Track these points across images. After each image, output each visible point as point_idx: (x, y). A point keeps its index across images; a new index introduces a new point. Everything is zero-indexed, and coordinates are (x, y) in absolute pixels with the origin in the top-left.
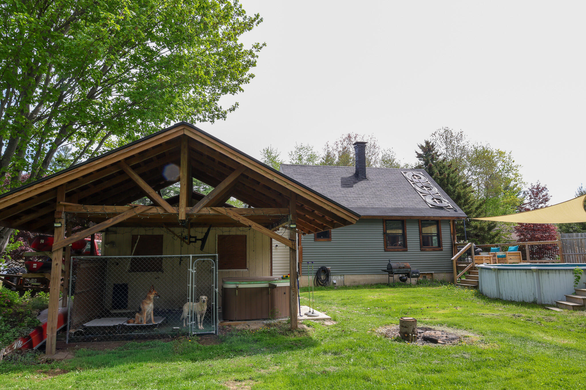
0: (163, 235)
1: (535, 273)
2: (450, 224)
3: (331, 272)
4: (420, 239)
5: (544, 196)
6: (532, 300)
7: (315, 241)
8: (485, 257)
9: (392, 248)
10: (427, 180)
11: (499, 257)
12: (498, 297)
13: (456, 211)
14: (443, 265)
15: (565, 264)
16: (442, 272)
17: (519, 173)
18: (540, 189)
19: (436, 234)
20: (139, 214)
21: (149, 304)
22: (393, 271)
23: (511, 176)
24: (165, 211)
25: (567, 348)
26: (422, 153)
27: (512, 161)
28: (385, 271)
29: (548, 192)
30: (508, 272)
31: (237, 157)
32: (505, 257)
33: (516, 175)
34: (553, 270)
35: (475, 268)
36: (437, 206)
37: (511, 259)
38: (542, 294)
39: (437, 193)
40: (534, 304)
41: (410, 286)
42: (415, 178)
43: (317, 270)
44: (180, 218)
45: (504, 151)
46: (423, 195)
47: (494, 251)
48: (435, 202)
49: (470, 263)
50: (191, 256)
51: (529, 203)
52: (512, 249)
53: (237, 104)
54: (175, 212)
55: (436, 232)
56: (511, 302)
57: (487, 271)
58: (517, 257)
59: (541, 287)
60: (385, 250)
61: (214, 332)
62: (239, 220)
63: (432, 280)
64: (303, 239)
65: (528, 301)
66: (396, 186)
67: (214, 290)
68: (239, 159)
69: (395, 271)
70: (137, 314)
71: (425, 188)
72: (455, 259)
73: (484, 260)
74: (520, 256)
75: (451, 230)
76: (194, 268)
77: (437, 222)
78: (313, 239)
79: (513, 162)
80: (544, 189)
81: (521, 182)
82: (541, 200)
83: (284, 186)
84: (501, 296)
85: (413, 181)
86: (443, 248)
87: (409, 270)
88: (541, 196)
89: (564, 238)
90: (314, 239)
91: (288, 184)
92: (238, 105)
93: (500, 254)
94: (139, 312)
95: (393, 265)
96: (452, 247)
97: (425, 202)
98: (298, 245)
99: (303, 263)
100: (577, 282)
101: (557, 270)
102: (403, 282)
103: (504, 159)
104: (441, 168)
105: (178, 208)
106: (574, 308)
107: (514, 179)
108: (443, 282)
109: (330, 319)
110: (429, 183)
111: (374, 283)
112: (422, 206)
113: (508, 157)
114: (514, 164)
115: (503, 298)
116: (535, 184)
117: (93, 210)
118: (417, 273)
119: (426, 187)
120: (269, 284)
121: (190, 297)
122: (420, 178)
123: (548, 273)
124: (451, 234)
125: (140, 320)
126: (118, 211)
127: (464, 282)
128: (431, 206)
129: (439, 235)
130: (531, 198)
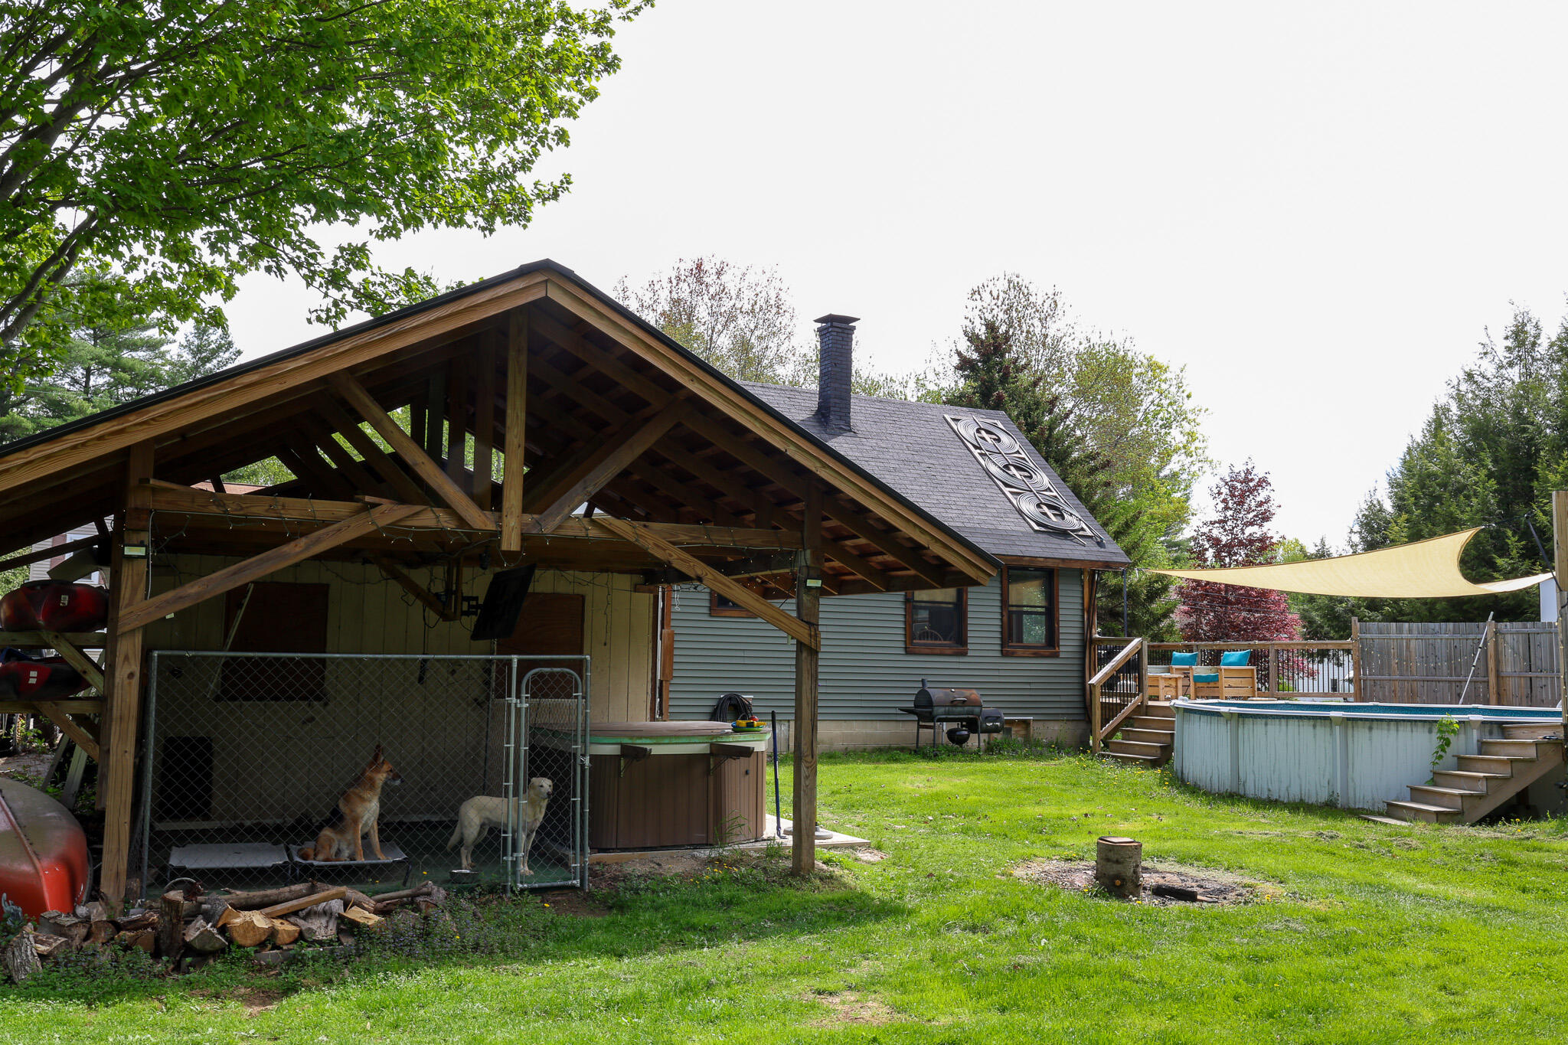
0: (327, 586)
1: (1338, 728)
2: (1082, 581)
3: (754, 710)
4: (1002, 620)
5: (1261, 504)
6: (1323, 797)
7: (710, 615)
8: (1165, 679)
9: (925, 645)
10: (1017, 448)
11: (1197, 679)
12: (1235, 790)
13: (1100, 544)
14: (1058, 699)
15: (1371, 704)
16: (1055, 718)
17: (1200, 431)
18: (1251, 484)
19: (1043, 610)
20: (385, 529)
21: (370, 801)
22: (935, 713)
23: (1176, 436)
24: (461, 521)
25: (1488, 907)
26: (975, 356)
27: (1185, 395)
28: (909, 711)
29: (1272, 495)
30: (1266, 724)
31: (694, 378)
32: (1215, 679)
33: (1191, 436)
34: (1382, 720)
35: (1148, 710)
36: (1052, 528)
37: (1230, 687)
38: (1351, 784)
39: (1049, 489)
40: (1330, 808)
41: (975, 756)
42: (983, 438)
43: (714, 703)
44: (504, 547)
45: (1165, 364)
46: (1011, 493)
47: (1182, 661)
48: (1045, 514)
49: (1135, 695)
50: (515, 658)
51: (1220, 522)
52: (1232, 659)
53: (567, 180)
54: (491, 527)
55: (1043, 604)
56: (1267, 803)
57: (1204, 718)
58: (1245, 682)
59: (1350, 766)
60: (908, 651)
61: (577, 882)
62: (671, 559)
63: (1028, 741)
64: (677, 609)
65: (1313, 800)
66: (935, 458)
67: (578, 761)
68: (697, 385)
69: (939, 711)
70: (327, 832)
71: (1013, 471)
72: (1099, 681)
73: (1161, 686)
74: (1252, 678)
75: (1083, 598)
76: (524, 695)
77: (1049, 574)
78: (706, 611)
79: (1188, 397)
80: (1263, 482)
81: (1201, 458)
82: (1251, 516)
83: (814, 469)
84: (1241, 787)
85: (980, 449)
86: (1062, 649)
87: (977, 710)
88: (1253, 504)
89: (1368, 636)
90: (710, 609)
91: (825, 466)
92: (569, 183)
93: (1201, 670)
94: (333, 826)
95: (936, 694)
96: (1084, 647)
97: (1020, 512)
98: (662, 628)
99: (674, 681)
100: (1440, 753)
101: (1392, 720)
102: (955, 747)
103: (1164, 386)
104: (1030, 409)
105: (497, 514)
106: (1442, 818)
107: (1184, 447)
108: (1057, 748)
109: (868, 846)
110: (1023, 456)
111: (871, 745)
112: (1011, 524)
113: (1174, 382)
114: (1188, 405)
115: (1247, 792)
116: (1240, 468)
117: (242, 509)
118: (998, 719)
119: (1018, 468)
120: (712, 744)
121: (511, 780)
122: (999, 440)
123: (1370, 729)
124: (1083, 610)
125: (334, 851)
126: (319, 516)
127: (1122, 747)
128: (1037, 528)
129: (1050, 614)
130: (1226, 508)
